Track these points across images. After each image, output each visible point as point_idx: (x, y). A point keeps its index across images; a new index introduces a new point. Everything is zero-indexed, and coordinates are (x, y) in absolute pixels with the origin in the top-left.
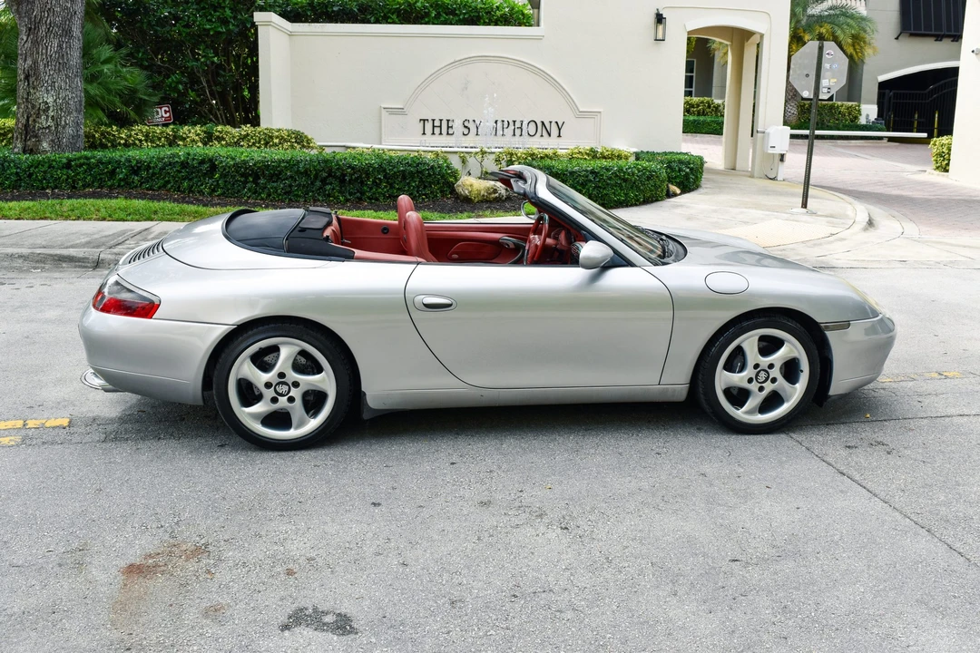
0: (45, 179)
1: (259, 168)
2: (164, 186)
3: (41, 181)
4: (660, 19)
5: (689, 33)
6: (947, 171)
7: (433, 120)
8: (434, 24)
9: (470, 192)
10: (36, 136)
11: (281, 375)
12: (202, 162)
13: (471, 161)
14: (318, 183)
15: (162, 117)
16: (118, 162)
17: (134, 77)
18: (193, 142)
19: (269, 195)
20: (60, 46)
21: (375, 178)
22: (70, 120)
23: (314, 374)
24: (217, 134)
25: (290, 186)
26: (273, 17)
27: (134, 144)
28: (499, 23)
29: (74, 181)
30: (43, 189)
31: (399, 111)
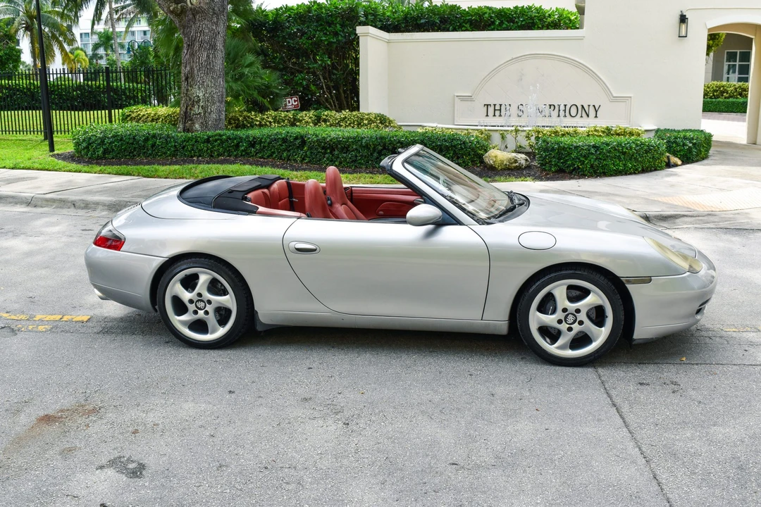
0: (193, 150)
1: (334, 143)
3: (190, 151)
4: (683, 19)
5: (709, 30)
7: (495, 105)
8: (498, 30)
9: (494, 162)
10: (191, 120)
11: (200, 295)
13: (510, 138)
15: (292, 105)
16: (241, 138)
17: (268, 77)
18: (307, 123)
19: (341, 163)
20: (208, 56)
22: (214, 108)
24: (324, 117)
25: (356, 156)
26: (371, 30)
27: (266, 125)
28: (549, 27)
29: (211, 152)
30: (192, 157)
31: (469, 99)
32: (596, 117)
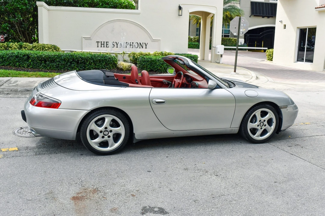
1: (47, 58)
2: (9, 64)
4: (180, 8)
5: (190, 13)
6: (272, 60)
7: (101, 42)
8: (101, 8)
9: (123, 67)
11: (106, 128)
12: (24, 56)
13: (119, 56)
14: (69, 64)
18: (14, 48)
21: (90, 62)
23: (116, 127)
24: (24, 46)
25: (58, 64)
26: (43, 3)
28: (124, 8)
31: (89, 39)
32: (146, 48)
